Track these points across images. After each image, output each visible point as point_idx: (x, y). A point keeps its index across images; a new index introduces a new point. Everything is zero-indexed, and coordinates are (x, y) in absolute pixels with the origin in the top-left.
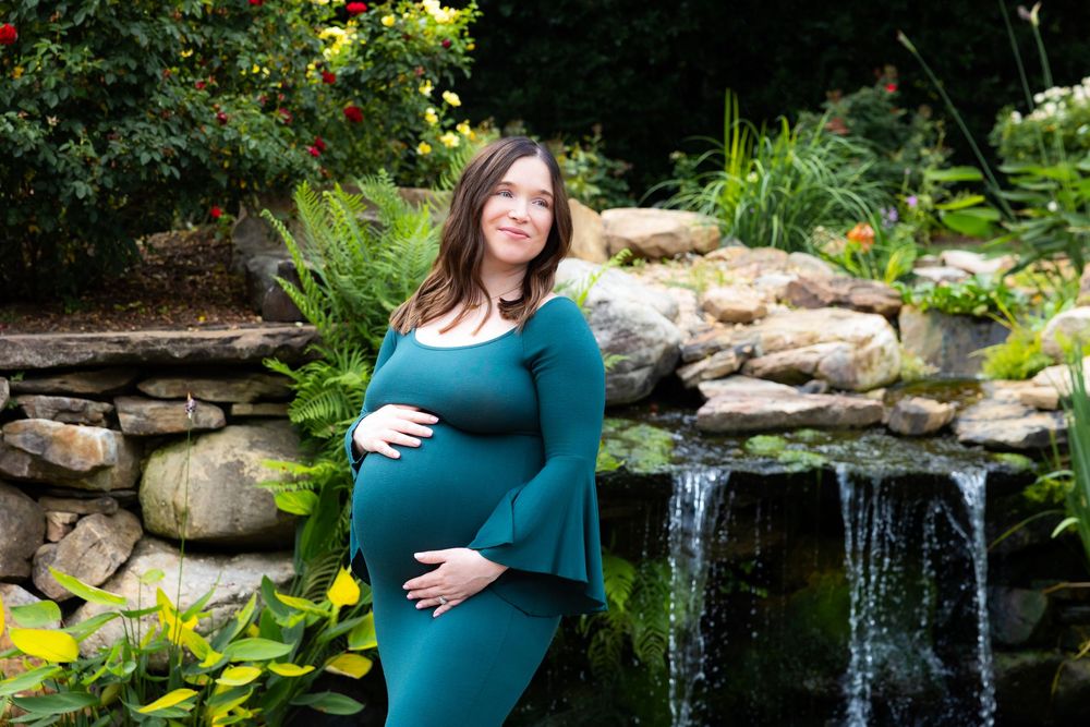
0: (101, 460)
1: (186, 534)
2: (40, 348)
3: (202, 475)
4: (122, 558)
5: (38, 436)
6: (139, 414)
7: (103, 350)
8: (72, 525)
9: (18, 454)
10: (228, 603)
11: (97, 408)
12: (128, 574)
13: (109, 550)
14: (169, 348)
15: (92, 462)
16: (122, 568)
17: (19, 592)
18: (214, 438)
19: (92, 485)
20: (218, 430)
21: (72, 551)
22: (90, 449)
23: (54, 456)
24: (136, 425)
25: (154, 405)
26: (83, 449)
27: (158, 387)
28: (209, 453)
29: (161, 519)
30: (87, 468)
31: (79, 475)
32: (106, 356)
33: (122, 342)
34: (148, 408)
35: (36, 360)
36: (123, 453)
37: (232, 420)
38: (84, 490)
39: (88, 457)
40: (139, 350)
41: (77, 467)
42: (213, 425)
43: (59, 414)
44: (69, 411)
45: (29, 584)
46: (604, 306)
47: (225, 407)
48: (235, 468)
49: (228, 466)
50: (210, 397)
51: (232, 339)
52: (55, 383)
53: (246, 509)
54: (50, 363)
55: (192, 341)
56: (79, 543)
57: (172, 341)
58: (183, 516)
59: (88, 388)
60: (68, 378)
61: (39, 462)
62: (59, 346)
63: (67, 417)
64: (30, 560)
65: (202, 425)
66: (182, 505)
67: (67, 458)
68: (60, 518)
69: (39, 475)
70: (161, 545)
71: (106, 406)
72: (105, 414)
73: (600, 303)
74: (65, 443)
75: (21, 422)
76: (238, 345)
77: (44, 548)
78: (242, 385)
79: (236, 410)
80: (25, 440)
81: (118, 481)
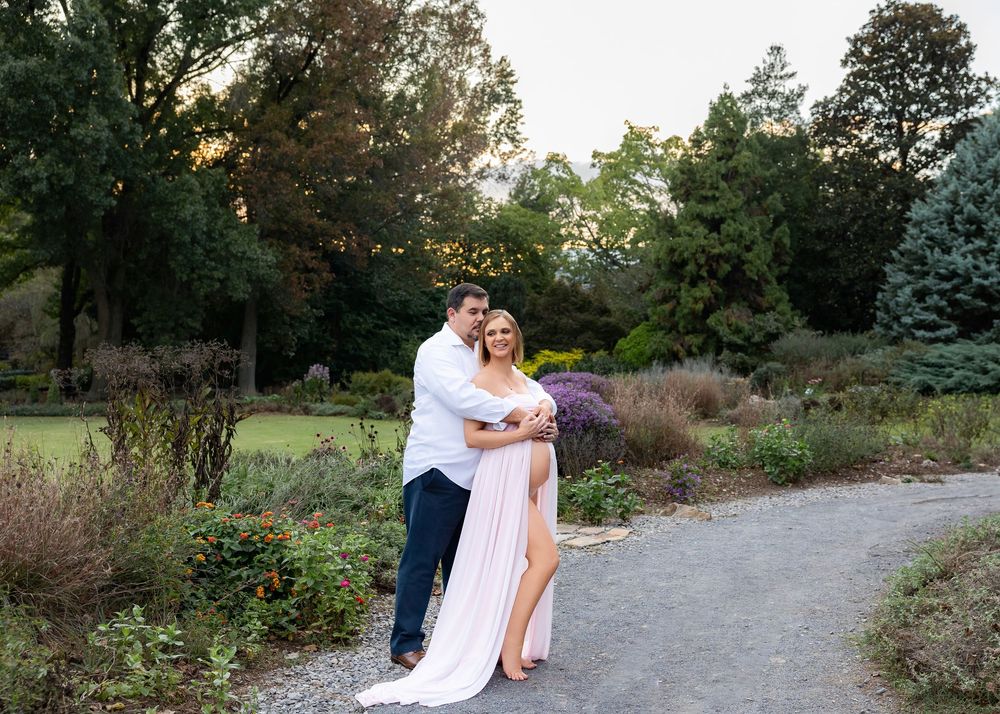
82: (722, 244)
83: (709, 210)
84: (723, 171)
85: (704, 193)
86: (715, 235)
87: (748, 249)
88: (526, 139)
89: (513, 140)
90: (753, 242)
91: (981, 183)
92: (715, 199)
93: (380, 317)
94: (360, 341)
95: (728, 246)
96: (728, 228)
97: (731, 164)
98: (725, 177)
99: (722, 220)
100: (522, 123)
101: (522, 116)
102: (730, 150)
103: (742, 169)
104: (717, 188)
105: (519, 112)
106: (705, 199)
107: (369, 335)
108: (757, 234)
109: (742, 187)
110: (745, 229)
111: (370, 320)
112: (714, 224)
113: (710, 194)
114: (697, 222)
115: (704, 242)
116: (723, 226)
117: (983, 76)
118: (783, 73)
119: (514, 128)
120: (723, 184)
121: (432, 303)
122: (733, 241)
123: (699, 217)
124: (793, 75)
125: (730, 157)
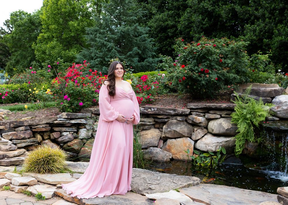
0: (200, 121)
1: (213, 133)
2: (194, 106)
3: (216, 125)
4: (203, 135)
5: (193, 118)
6: (208, 115)
7: (203, 106)
8: (197, 130)
9: (190, 120)
10: (217, 143)
11: (202, 114)
12: (204, 137)
13: (201, 134)
14: (212, 106)
15: (199, 122)
16: (203, 137)
17: (189, 139)
18: (218, 119)
19: (200, 125)
20: (219, 118)
21: (196, 134)
22: (199, 120)
23: (194, 121)
24: (207, 117)
25: (210, 114)
26: (198, 120)
27: (211, 112)
28: (217, 122)
29: (210, 130)
30: (198, 122)
31: (197, 123)
32: (203, 107)
33: (206, 105)
34: (209, 115)
35: (194, 107)
36: (205, 121)
37: (221, 117)
38: (199, 125)
39: (199, 121)
40: (208, 106)
41: (197, 122)
42: (218, 118)
43: (196, 115)
44: (198, 114)
45: (190, 138)
46: (286, 103)
47: (221, 115)
48: (221, 124)
49: (220, 124)
50: (218, 114)
51: (221, 105)
52: (196, 110)
53: (221, 130)
54: (196, 108)
55: (215, 105)
56: (197, 133)
57: (212, 105)
58: (213, 130)
59: (201, 111)
60: (198, 110)
61: (193, 121)
62: (197, 105)
63: (198, 115)
64: (191, 135)
65: (217, 118)
66: (213, 129)
67: (196, 121)
68: (195, 129)
69: (193, 123)
70: (210, 134)
71: (204, 114)
72: (203, 115)
73: (285, 102)
74: (196, 119)
75: (191, 116)
76: (222, 106)
77: (193, 133)
78: (223, 112)
79: (222, 116)
80: (191, 118)
81: (204, 125)
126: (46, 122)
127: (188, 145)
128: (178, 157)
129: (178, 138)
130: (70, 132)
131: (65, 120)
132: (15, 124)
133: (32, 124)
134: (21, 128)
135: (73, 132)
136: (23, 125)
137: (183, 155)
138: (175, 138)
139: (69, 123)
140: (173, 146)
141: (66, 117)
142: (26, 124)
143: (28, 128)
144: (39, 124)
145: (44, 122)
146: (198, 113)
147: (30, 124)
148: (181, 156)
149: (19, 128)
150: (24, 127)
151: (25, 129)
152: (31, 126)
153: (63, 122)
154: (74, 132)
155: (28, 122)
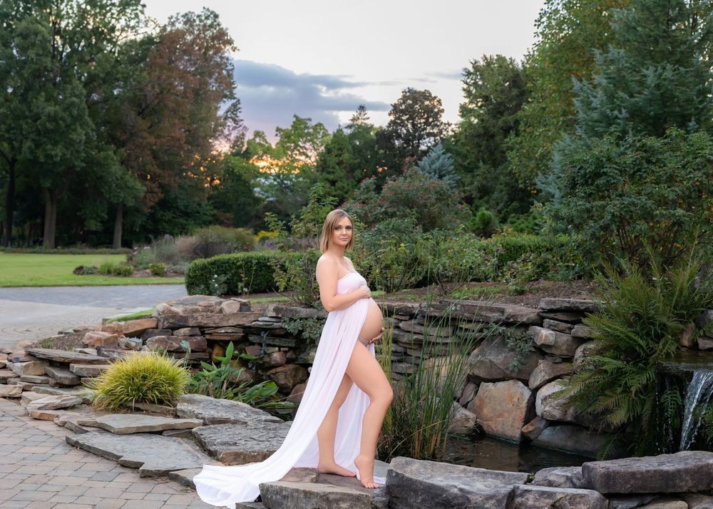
0: (543, 342)
6: (575, 329)
7: (564, 305)
11: (564, 326)
12: (550, 384)
16: (550, 381)
17: (521, 384)
21: (537, 372)
24: (576, 333)
25: (582, 326)
26: (540, 337)
32: (564, 307)
33: (569, 303)
34: (578, 327)
36: (569, 342)
39: (540, 340)
41: (538, 344)
45: (525, 382)
52: (553, 315)
56: (538, 370)
60: (558, 314)
67: (537, 340)
71: (569, 325)
72: (568, 328)
75: (537, 327)
81: (564, 352)
82: (336, 191)
83: (331, 177)
84: (337, 161)
85: (329, 170)
86: (333, 187)
87: (346, 193)
88: (242, 120)
89: (235, 121)
90: (348, 190)
91: (430, 173)
92: (333, 172)
93: (174, 213)
94: (165, 224)
95: (338, 192)
96: (339, 184)
97: (341, 159)
98: (338, 164)
99: (336, 181)
100: (240, 112)
101: (239, 108)
102: (340, 152)
103: (344, 161)
104: (334, 168)
105: (239, 106)
106: (329, 173)
107: (169, 221)
108: (350, 187)
109: (345, 168)
110: (345, 185)
111: (170, 215)
112: (333, 183)
113: (332, 170)
114: (326, 182)
115: (329, 190)
116: (337, 184)
117: (446, 122)
118: (364, 117)
119: (235, 114)
120: (337, 167)
121: (198, 207)
122: (340, 190)
123: (327, 180)
124: (369, 118)
125: (340, 156)
126: (235, 323)
127: (516, 400)
128: (493, 426)
129: (499, 380)
130: (282, 349)
131: (274, 320)
132: (171, 321)
133: (206, 324)
134: (182, 331)
135: (287, 349)
136: (186, 324)
137: (503, 424)
138: (494, 381)
139: (282, 328)
140: (487, 401)
141: (274, 315)
142: (191, 323)
143: (197, 331)
144: (220, 325)
145: (233, 322)
146: (552, 321)
147: (200, 323)
148: (499, 426)
149: (180, 330)
150: (189, 329)
151: (191, 333)
152: (202, 329)
153: (266, 325)
154: (290, 348)
155: (197, 320)
